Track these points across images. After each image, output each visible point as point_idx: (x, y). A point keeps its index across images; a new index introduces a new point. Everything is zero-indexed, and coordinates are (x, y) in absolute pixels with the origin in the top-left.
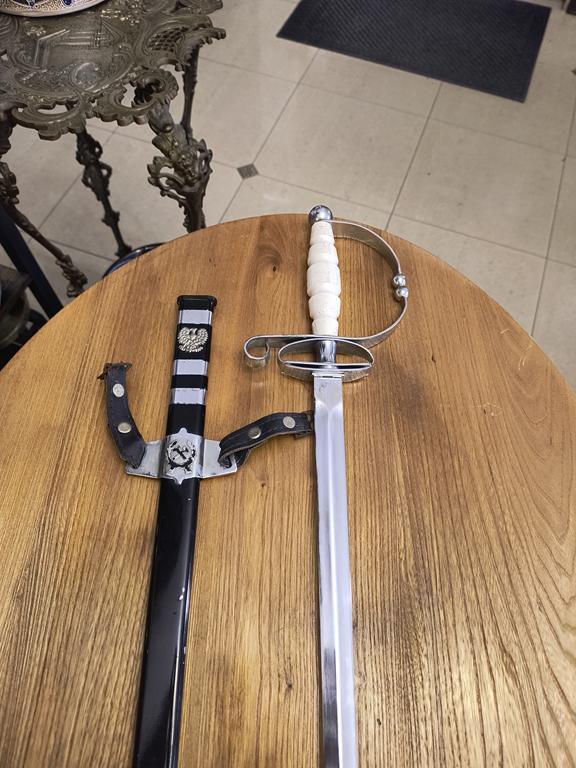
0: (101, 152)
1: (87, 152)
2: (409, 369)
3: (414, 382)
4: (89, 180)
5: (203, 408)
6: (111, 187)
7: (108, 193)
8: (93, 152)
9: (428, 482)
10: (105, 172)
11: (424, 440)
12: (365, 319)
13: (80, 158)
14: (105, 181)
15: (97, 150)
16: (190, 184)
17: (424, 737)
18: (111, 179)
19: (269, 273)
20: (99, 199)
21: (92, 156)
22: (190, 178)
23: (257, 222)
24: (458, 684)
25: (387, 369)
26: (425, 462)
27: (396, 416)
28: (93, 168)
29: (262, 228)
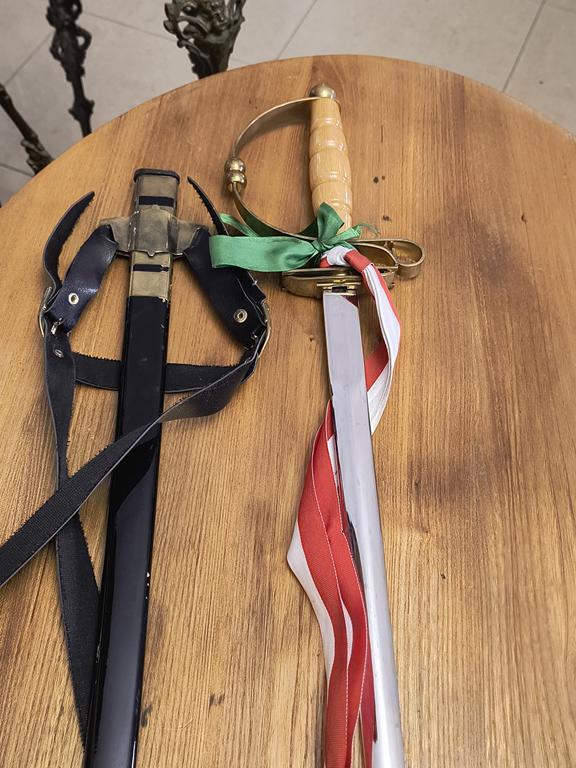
0: (80, 10)
1: (61, 10)
2: (493, 228)
3: (499, 242)
4: (60, 50)
6: (87, 64)
7: (82, 72)
8: (68, 10)
9: (511, 345)
10: (81, 40)
11: (509, 302)
12: (441, 172)
13: (52, 17)
14: (80, 54)
15: (75, 7)
16: (216, 31)
17: (496, 595)
18: (89, 52)
20: (69, 79)
21: (67, 16)
22: (218, 24)
23: (309, 64)
24: (537, 547)
25: (465, 227)
26: (508, 325)
27: (475, 276)
28: (66, 34)
29: (314, 69)
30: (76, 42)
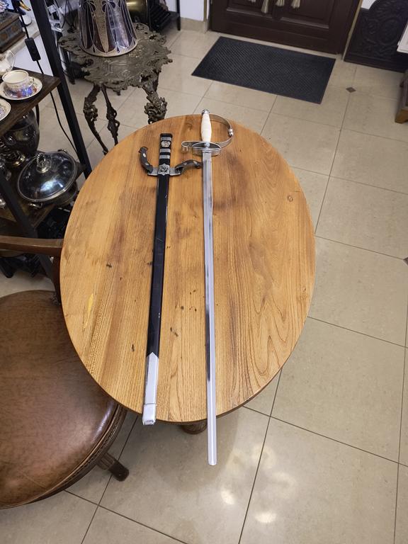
1: (111, 115)
2: (233, 153)
3: (234, 157)
4: (110, 128)
5: (169, 160)
7: (117, 135)
9: (237, 178)
11: (236, 169)
14: (116, 129)
15: (115, 114)
18: (119, 128)
19: (189, 130)
20: (113, 137)
21: (113, 117)
22: (160, 112)
23: (185, 117)
26: (236, 174)
27: (228, 164)
28: (112, 122)
30: (115, 125)
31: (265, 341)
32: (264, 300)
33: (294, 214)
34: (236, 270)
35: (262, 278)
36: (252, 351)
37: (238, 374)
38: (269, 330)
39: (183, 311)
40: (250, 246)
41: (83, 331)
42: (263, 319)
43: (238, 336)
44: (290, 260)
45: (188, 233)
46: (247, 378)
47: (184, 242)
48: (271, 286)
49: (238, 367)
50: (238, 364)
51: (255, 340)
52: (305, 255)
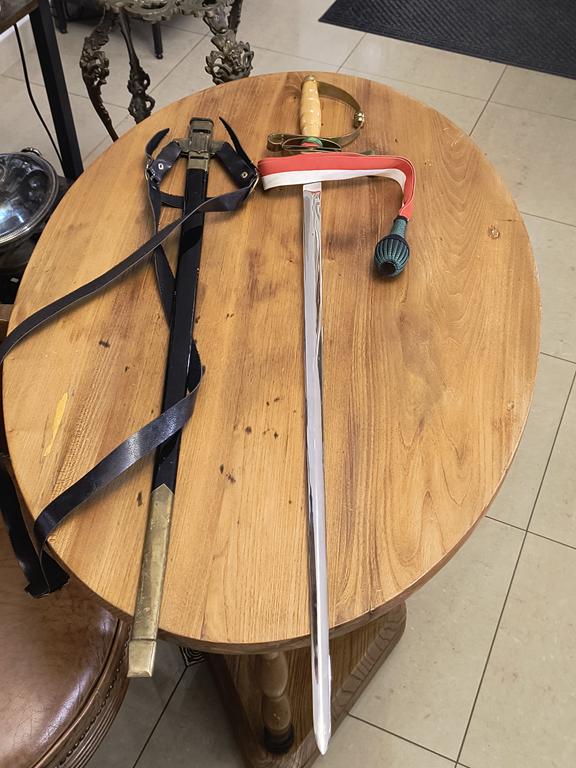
0: (149, 84)
1: (137, 83)
4: (134, 110)
8: (142, 84)
10: (148, 104)
13: (131, 87)
14: (147, 112)
15: (146, 82)
16: (235, 73)
21: (141, 88)
22: (236, 67)
28: (139, 100)
30: (145, 105)
31: (417, 500)
32: (421, 423)
33: (500, 263)
34: (367, 365)
35: (421, 380)
36: (388, 518)
37: (354, 560)
38: (428, 481)
39: (250, 436)
40: (402, 319)
41: (42, 462)
42: (417, 460)
43: (361, 488)
44: (483, 349)
45: (272, 291)
46: (373, 571)
47: (262, 308)
48: (439, 396)
49: (355, 548)
50: (355, 540)
51: (395, 499)
52: (518, 343)
